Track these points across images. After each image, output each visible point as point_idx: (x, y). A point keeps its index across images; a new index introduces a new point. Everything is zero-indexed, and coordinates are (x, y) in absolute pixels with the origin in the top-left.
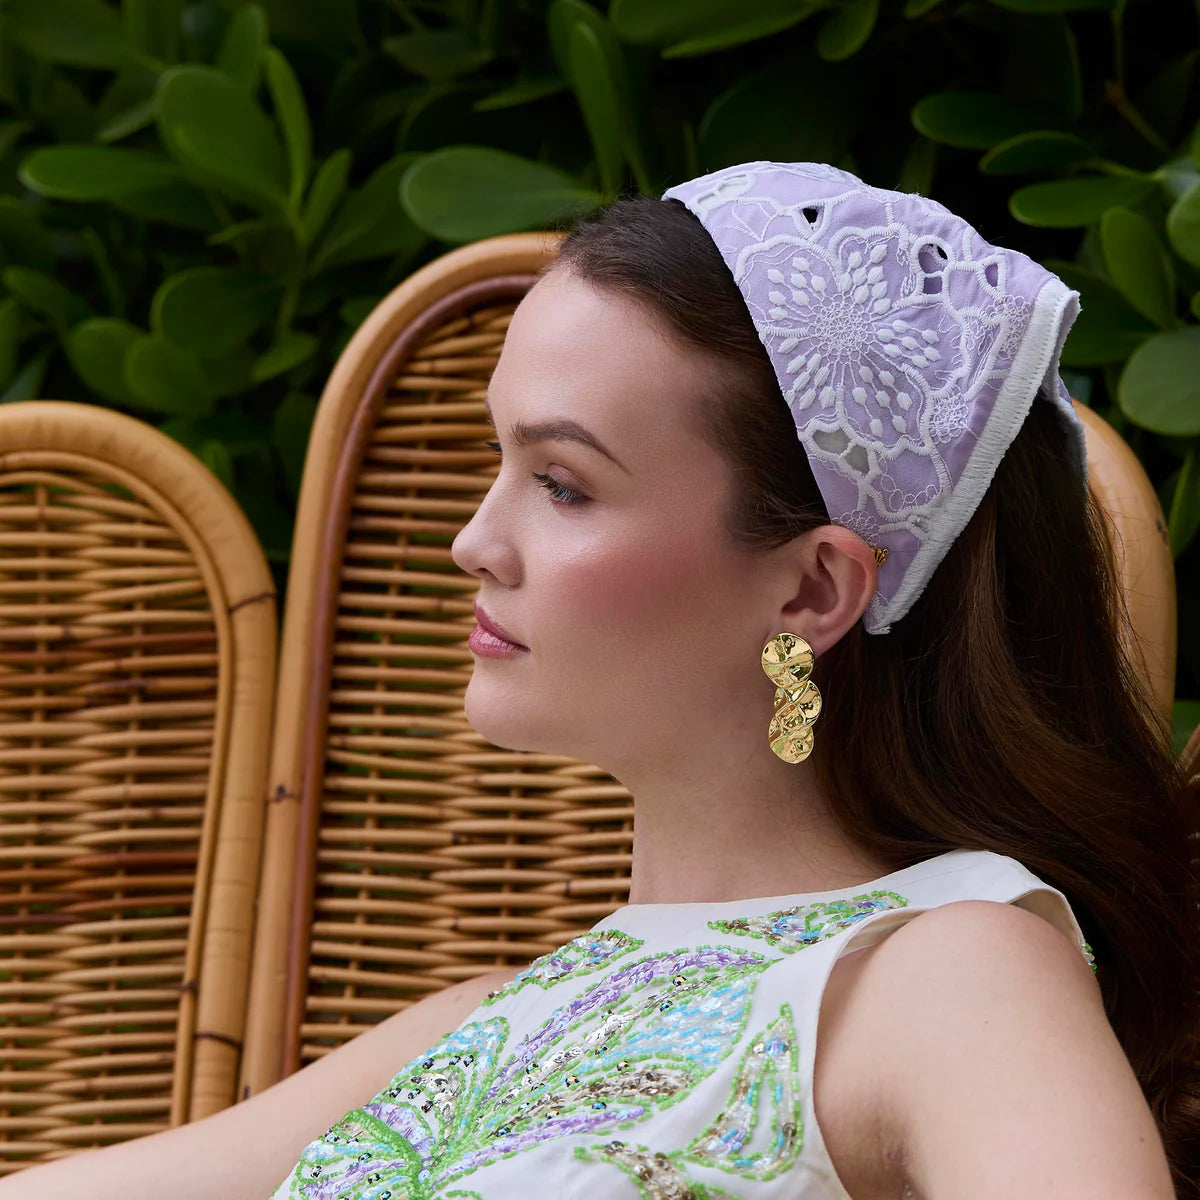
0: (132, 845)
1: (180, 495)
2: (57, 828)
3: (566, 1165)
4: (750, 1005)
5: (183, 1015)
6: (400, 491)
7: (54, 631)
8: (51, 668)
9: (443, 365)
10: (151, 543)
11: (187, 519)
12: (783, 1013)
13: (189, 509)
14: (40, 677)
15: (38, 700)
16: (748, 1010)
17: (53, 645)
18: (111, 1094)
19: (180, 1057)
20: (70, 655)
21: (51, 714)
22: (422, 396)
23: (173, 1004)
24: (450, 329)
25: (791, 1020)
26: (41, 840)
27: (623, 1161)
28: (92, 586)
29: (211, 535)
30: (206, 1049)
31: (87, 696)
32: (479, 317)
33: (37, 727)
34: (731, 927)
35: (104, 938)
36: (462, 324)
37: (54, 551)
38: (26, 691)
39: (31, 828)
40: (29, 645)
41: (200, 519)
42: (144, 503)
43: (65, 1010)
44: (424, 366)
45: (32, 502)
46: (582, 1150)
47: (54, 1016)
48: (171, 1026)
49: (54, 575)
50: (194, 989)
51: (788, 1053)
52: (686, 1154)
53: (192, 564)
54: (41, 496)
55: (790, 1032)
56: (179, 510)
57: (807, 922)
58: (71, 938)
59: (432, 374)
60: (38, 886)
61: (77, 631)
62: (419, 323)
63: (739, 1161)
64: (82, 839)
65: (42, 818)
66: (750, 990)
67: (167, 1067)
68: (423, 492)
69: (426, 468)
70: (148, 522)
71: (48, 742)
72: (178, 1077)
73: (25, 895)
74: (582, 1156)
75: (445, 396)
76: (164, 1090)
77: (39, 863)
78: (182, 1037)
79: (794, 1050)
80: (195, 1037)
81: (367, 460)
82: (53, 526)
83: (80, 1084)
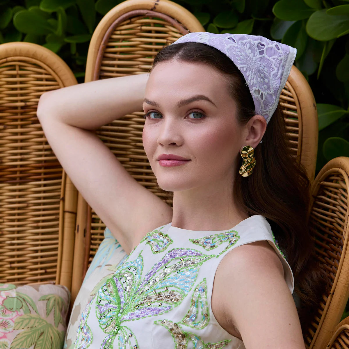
0: (45, 161)
1: (54, 67)
2: (26, 156)
3: (152, 326)
4: (197, 275)
5: (61, 205)
6: (113, 66)
7: (23, 104)
8: (22, 114)
9: (123, 32)
10: (47, 80)
11: (57, 74)
12: (204, 280)
13: (56, 71)
14: (19, 116)
15: (19, 123)
16: (197, 276)
17: (22, 108)
18: (43, 227)
19: (60, 216)
20: (27, 110)
21: (22, 126)
22: (118, 40)
23: (58, 203)
24: (125, 23)
25: (206, 283)
26: (21, 160)
27: (166, 326)
28: (32, 91)
29: (63, 78)
30: (67, 215)
31: (32, 121)
32: (133, 20)
33: (19, 130)
34: (195, 242)
35: (39, 186)
36: (128, 21)
37: (21, 83)
38: (16, 120)
39: (19, 157)
40: (16, 108)
41: (60, 74)
42: (45, 69)
43: (30, 205)
44: (118, 32)
45: (15, 70)
46: (156, 322)
47: (27, 207)
48: (58, 209)
49: (21, 89)
50: (63, 199)
51: (204, 293)
52: (182, 323)
53: (58, 85)
54: (17, 68)
55: (205, 287)
56: (54, 71)
57: (212, 241)
58: (31, 185)
59: (121, 34)
60: (21, 172)
61: (28, 104)
62: (117, 21)
63: (195, 324)
64: (33, 159)
65: (21, 154)
66: (197, 271)
67: (57, 219)
68: (119, 66)
69: (120, 59)
70: (46, 74)
71: (22, 134)
72: (60, 222)
73: (18, 175)
74: (156, 323)
75: (124, 40)
76: (57, 226)
77: (22, 166)
78: (61, 211)
79: (206, 292)
80: (64, 212)
81: (104, 57)
82: (21, 76)
83: (35, 225)
